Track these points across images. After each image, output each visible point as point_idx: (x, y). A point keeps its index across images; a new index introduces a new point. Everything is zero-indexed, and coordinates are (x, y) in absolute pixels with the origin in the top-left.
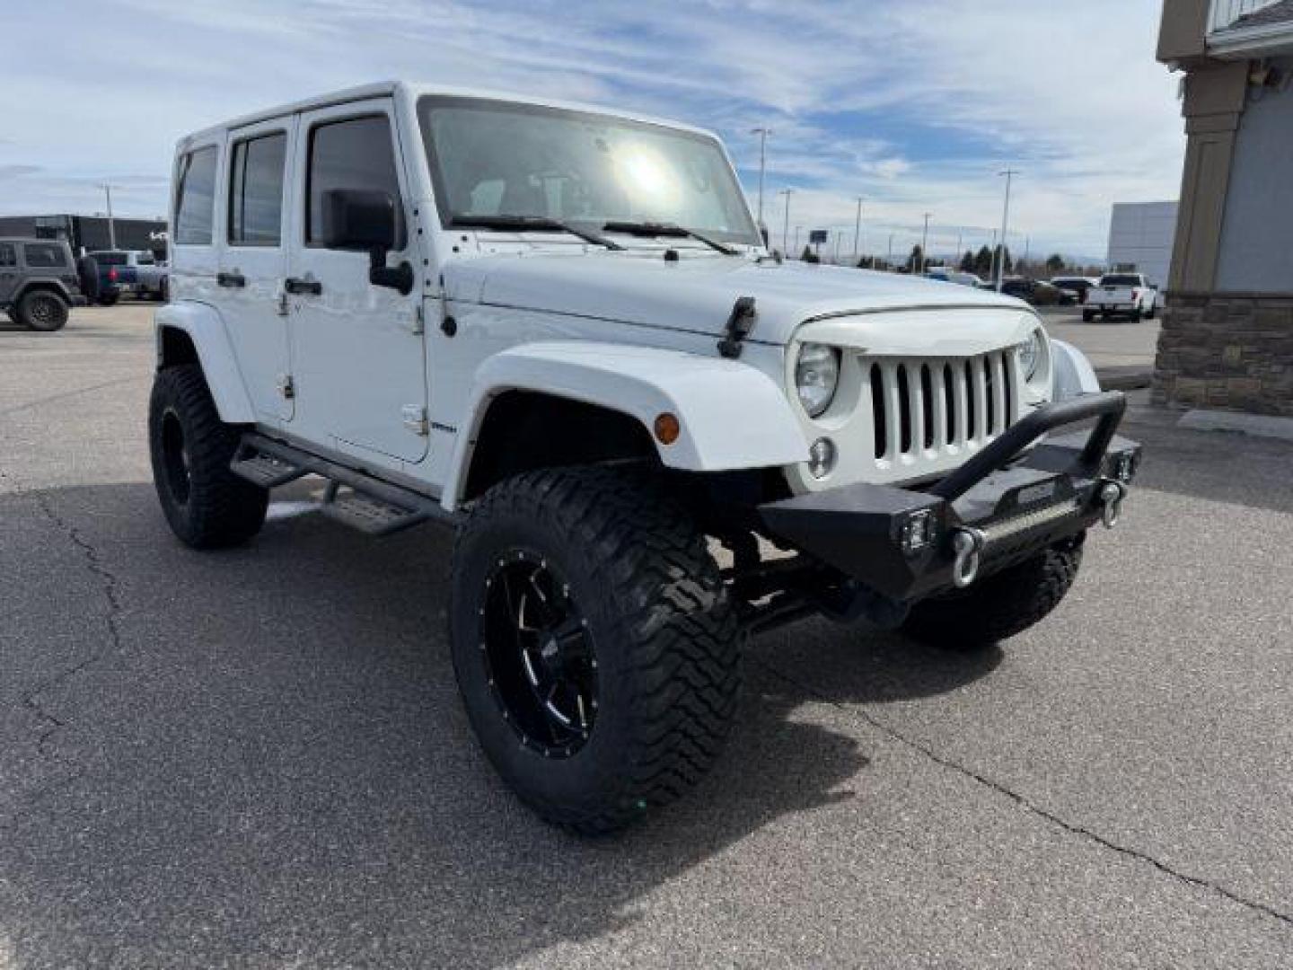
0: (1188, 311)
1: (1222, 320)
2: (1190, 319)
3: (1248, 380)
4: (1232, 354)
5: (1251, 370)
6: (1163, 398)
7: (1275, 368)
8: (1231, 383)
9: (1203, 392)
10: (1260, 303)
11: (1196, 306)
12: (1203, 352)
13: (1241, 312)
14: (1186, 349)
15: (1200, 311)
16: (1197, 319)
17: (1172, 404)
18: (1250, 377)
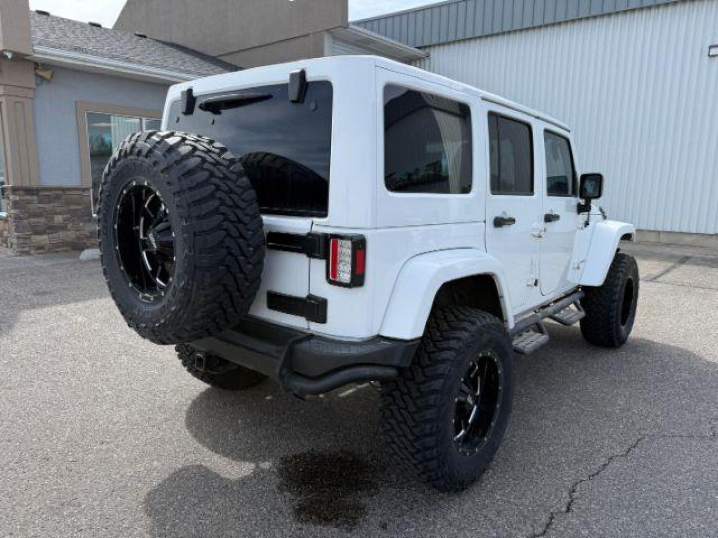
0: (28, 197)
1: (50, 202)
2: (30, 202)
3: (69, 233)
4: (59, 219)
5: (69, 226)
6: (27, 249)
7: (81, 224)
8: (62, 234)
9: (48, 242)
10: (68, 192)
11: (33, 195)
12: (42, 220)
13: (58, 197)
14: (32, 220)
15: (35, 198)
16: (35, 202)
17: (32, 252)
18: (69, 230)
